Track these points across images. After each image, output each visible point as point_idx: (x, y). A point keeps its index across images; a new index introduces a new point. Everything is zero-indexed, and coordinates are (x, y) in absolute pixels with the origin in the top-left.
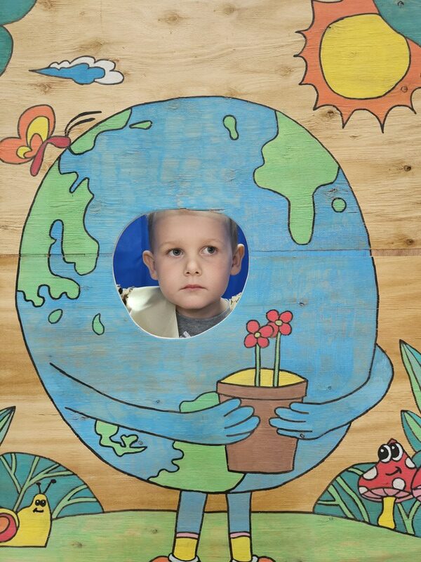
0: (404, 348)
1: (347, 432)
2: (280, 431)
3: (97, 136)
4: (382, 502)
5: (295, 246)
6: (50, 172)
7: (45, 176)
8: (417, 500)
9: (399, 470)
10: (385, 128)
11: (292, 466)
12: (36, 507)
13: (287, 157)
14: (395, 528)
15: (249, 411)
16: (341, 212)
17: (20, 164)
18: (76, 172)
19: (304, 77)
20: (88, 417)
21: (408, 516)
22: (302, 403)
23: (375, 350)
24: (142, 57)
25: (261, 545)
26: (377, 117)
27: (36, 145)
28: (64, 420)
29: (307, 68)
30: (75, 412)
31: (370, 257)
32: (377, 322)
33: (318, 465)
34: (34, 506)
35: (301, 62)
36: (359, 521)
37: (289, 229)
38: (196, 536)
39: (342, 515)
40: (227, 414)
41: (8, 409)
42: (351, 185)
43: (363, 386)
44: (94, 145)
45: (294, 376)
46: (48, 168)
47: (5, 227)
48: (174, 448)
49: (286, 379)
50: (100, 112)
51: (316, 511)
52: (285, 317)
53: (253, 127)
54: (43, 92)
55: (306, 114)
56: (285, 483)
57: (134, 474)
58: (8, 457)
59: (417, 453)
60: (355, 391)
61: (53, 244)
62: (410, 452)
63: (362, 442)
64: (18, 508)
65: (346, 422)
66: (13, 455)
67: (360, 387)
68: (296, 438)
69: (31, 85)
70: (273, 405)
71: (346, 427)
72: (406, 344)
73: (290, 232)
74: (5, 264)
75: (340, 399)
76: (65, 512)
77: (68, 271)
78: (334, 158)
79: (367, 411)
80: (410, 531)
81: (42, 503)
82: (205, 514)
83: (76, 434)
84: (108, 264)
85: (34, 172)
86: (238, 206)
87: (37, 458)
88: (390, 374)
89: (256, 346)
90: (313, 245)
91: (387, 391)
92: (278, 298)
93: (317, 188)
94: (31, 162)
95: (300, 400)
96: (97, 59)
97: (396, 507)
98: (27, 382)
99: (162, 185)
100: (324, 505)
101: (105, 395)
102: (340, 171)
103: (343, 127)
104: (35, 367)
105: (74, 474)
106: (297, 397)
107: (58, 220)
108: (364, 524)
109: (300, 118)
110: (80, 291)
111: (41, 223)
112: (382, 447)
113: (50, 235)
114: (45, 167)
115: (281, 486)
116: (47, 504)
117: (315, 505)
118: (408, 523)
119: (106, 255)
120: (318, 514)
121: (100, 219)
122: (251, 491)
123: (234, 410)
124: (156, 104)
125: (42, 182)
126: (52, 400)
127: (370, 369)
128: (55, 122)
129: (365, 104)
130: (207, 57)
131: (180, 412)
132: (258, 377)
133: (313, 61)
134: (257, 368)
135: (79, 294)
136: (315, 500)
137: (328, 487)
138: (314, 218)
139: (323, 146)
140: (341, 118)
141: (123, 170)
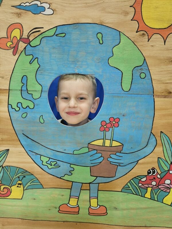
0: (162, 134)
1: (136, 164)
2: (111, 163)
3: (41, 39)
4: (147, 189)
5: (123, 92)
6: (21, 54)
7: (19, 56)
8: (160, 189)
9: (154, 178)
10: (166, 43)
11: (114, 175)
12: (18, 185)
13: (123, 53)
14: (151, 198)
15: (100, 155)
16: (143, 78)
17: (8, 50)
18: (32, 55)
19: (133, 17)
20: (38, 154)
21: (156, 194)
22: (120, 153)
23: (150, 135)
24: (62, 3)
25: (101, 202)
26: (163, 37)
27: (15, 42)
28: (28, 155)
29: (135, 13)
30: (33, 152)
31: (153, 98)
32: (153, 124)
33: (124, 175)
34: (17, 185)
35: (132, 9)
36: (138, 195)
37: (121, 85)
38: (78, 198)
39: (132, 193)
40: (91, 156)
41: (6, 150)
42: (149, 67)
43: (145, 147)
44: (40, 43)
45: (118, 143)
46: (20, 52)
47: (3, 78)
48: (70, 167)
49: (115, 144)
50: (43, 28)
51: (122, 191)
52: (117, 120)
53: (110, 39)
54: (17, 17)
55: (133, 35)
56: (111, 181)
57: (55, 175)
58: (7, 167)
59: (162, 173)
60: (141, 149)
61: (23, 85)
62: (159, 172)
63: (142, 168)
64: (11, 185)
65: (137, 160)
66: (9, 167)
67: (143, 148)
68: (117, 165)
69: (12, 13)
70: (109, 153)
71: (137, 162)
72: (163, 133)
73: (122, 86)
74: (3, 93)
75: (135, 152)
76: (29, 188)
77: (29, 97)
78: (143, 55)
79: (145, 157)
80: (156, 199)
81: (20, 184)
82: (81, 191)
83: (33, 160)
84: (46, 95)
85: (14, 54)
86: (101, 74)
87: (18, 168)
88: (155, 144)
89: (104, 131)
90: (130, 92)
91: (153, 150)
92: (114, 112)
93: (134, 68)
94: (13, 49)
95: (120, 152)
96: (42, 2)
97: (152, 191)
98: (13, 140)
99: (69, 62)
100: (125, 189)
101: (44, 146)
102: (145, 61)
103: (148, 41)
104: (17, 134)
105: (32, 174)
106: (119, 150)
107: (25, 75)
108: (140, 196)
109: (130, 36)
110: (34, 106)
111: (17, 77)
112: (149, 170)
113: (22, 82)
114: (19, 52)
115: (110, 182)
116: (22, 185)
117: (122, 189)
118: (156, 197)
119: (45, 91)
120: (123, 192)
121: (43, 76)
122: (99, 183)
123: (94, 154)
124: (67, 25)
125: (18, 59)
126: (23, 147)
127: (148, 142)
128: (23, 31)
129: (158, 31)
130: (91, 4)
131: (73, 154)
132: (104, 143)
133: (138, 10)
134: (104, 139)
135: (34, 107)
136: (122, 187)
137: (128, 183)
138: (132, 81)
139: (139, 49)
140: (147, 37)
141: (52, 55)
